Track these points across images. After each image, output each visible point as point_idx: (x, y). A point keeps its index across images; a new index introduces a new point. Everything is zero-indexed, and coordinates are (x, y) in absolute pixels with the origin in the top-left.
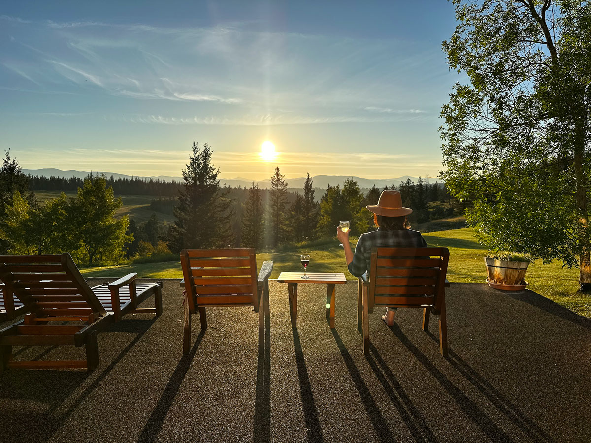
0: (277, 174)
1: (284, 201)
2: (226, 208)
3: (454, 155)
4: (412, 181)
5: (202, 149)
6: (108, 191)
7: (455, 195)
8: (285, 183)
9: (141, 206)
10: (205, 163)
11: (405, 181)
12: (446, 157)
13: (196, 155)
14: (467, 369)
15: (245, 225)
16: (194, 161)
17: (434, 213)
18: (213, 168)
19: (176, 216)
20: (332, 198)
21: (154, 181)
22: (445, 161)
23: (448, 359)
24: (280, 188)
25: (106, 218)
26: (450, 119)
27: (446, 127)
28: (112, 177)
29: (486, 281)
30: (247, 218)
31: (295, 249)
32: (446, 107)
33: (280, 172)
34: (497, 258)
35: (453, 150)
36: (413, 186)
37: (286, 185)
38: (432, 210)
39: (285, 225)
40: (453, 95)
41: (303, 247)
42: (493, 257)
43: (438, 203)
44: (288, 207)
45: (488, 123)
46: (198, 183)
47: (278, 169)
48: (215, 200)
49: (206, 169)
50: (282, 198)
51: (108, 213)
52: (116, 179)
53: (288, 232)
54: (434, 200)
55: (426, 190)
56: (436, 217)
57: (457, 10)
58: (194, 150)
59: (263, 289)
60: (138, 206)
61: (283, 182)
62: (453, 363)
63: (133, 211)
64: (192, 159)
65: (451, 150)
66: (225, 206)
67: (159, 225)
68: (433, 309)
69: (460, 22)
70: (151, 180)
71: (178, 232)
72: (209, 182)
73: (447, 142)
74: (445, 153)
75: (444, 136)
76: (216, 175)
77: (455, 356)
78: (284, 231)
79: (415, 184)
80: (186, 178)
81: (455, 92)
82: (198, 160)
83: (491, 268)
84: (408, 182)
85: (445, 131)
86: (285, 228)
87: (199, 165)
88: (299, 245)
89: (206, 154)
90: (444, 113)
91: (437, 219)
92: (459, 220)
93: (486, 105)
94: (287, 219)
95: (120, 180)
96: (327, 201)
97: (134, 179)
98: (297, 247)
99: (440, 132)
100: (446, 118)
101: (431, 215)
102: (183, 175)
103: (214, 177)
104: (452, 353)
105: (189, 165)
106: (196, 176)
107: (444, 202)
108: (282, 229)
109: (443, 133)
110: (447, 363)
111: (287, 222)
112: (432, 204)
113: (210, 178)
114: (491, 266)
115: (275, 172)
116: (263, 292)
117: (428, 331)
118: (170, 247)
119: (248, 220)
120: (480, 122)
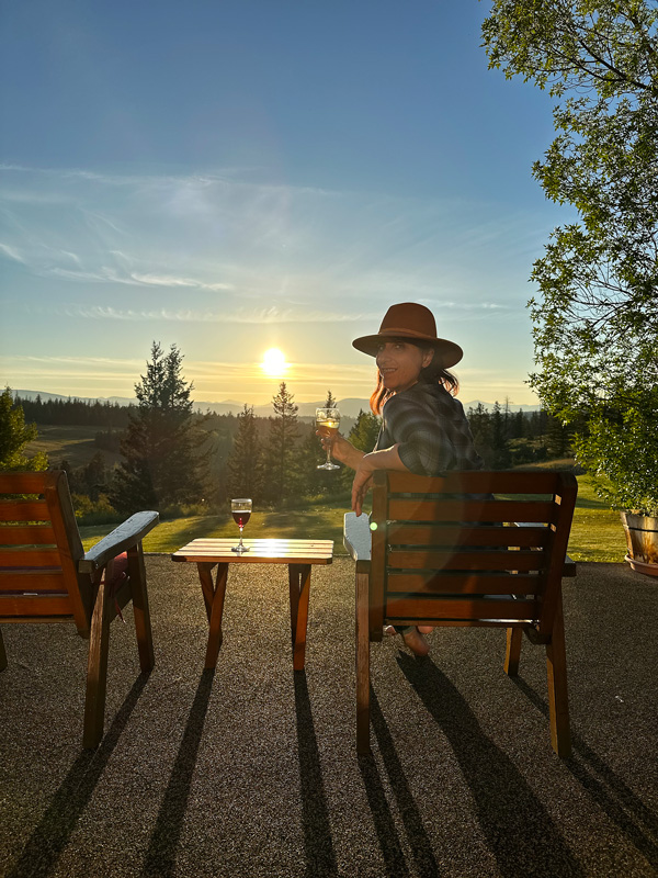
0: (283, 393)
1: (292, 433)
2: (201, 443)
3: (553, 345)
4: (485, 408)
5: (166, 352)
6: (15, 414)
7: (555, 414)
8: (294, 406)
9: (81, 441)
10: (171, 373)
11: (475, 407)
12: (539, 348)
13: (157, 361)
14: (627, 805)
15: (233, 470)
16: (154, 370)
17: (518, 455)
18: (184, 381)
19: (124, 455)
20: (365, 429)
21: (102, 403)
22: (538, 355)
23: (573, 766)
24: (287, 414)
25: (11, 454)
26: (547, 285)
27: (540, 299)
28: (39, 398)
29: (626, 558)
30: (236, 459)
31: (306, 506)
32: (540, 264)
33: (287, 390)
34: (647, 515)
35: (552, 336)
36: (486, 416)
37: (296, 409)
38: (514, 450)
39: (294, 470)
40: (551, 248)
41: (319, 503)
42: (637, 512)
43: (523, 440)
44: (298, 443)
45: (609, 293)
46: (160, 403)
47: (284, 385)
48: (185, 430)
49: (173, 383)
50: (291, 428)
51: (14, 448)
52: (44, 400)
53: (298, 480)
54: (518, 435)
55: (506, 421)
56: (521, 460)
57: (556, 113)
58: (154, 353)
59: (103, 579)
60: (76, 442)
61: (291, 405)
62: (587, 783)
63: (68, 448)
64: (150, 366)
65: (549, 337)
66: (202, 440)
67: (106, 470)
68: (531, 631)
69: (561, 131)
70: (98, 403)
71: (126, 478)
72: (177, 402)
73: (542, 324)
74: (538, 343)
75: (536, 315)
76: (188, 392)
77: (589, 755)
78: (293, 479)
79: (490, 412)
80: (140, 397)
81: (554, 242)
82: (160, 369)
83: (637, 532)
84: (479, 409)
85: (538, 308)
86: (293, 474)
87: (161, 376)
88: (313, 499)
89: (173, 361)
90: (537, 274)
91: (522, 463)
92: (555, 465)
93: (606, 264)
94: (297, 461)
95: (50, 401)
96: (358, 434)
97: (72, 401)
98: (309, 503)
99: (531, 308)
100: (540, 281)
101: (513, 458)
102: (136, 391)
103: (185, 395)
104: (581, 746)
105: (145, 376)
106: (156, 392)
107: (532, 439)
108: (290, 476)
109: (534, 311)
110: (570, 783)
111: (296, 466)
112: (514, 442)
113: (179, 397)
114: (636, 530)
115: (279, 389)
116: (102, 587)
117: (518, 677)
118: (112, 502)
119: (237, 462)
120: (596, 291)
